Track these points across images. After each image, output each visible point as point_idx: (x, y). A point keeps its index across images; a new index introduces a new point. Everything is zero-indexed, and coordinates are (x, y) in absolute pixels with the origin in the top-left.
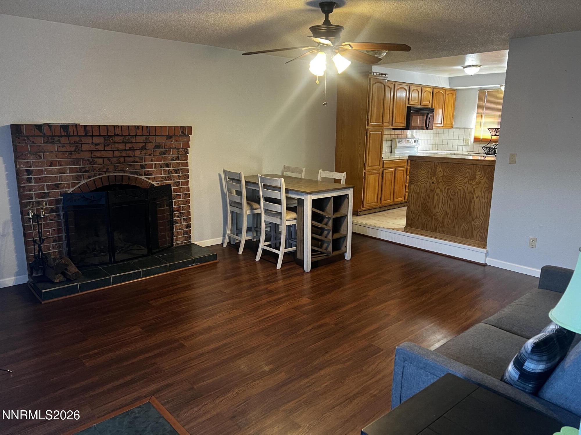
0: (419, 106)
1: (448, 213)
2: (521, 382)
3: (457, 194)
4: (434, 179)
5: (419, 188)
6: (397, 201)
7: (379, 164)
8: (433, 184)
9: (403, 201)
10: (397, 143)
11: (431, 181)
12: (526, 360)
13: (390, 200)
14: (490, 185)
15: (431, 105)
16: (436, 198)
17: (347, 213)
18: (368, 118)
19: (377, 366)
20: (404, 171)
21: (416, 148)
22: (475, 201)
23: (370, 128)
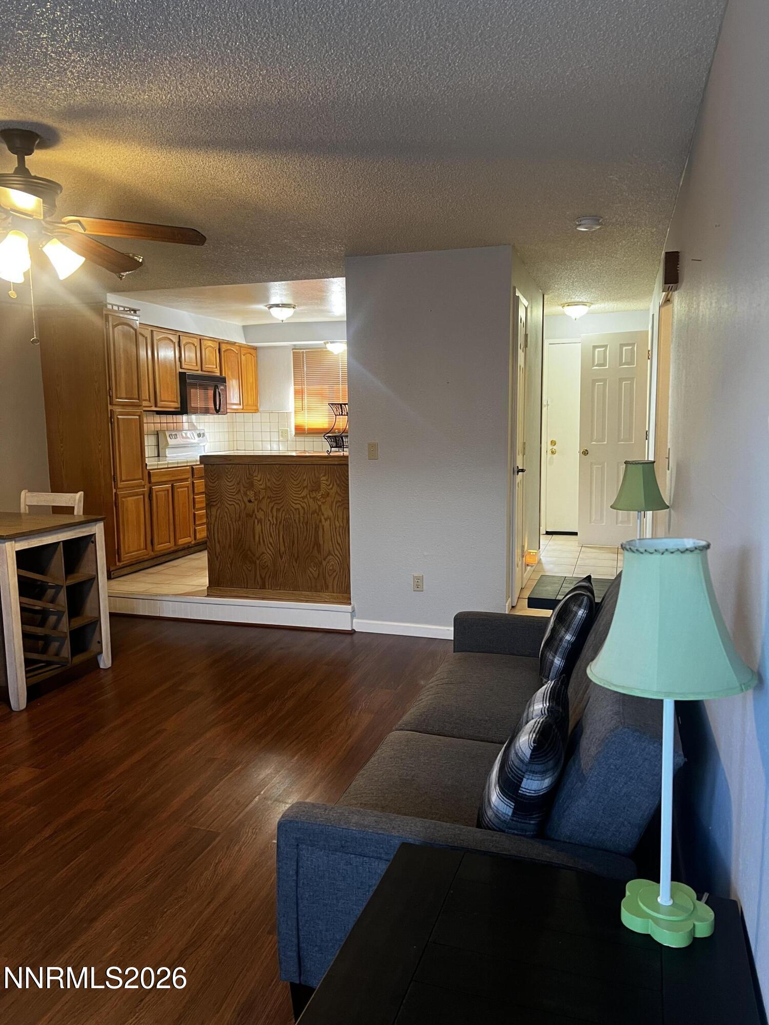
0: (200, 372)
1: (282, 552)
2: (518, 821)
3: (292, 516)
4: (251, 494)
5: (226, 512)
6: (183, 543)
7: (141, 477)
8: (251, 504)
9: (193, 543)
10: (168, 438)
11: (246, 500)
12: (524, 777)
13: (170, 542)
14: (344, 497)
15: (219, 372)
16: (258, 528)
17: (95, 573)
18: (110, 389)
19: (215, 871)
20: (188, 487)
21: (203, 448)
22: (323, 526)
23: (118, 409)
